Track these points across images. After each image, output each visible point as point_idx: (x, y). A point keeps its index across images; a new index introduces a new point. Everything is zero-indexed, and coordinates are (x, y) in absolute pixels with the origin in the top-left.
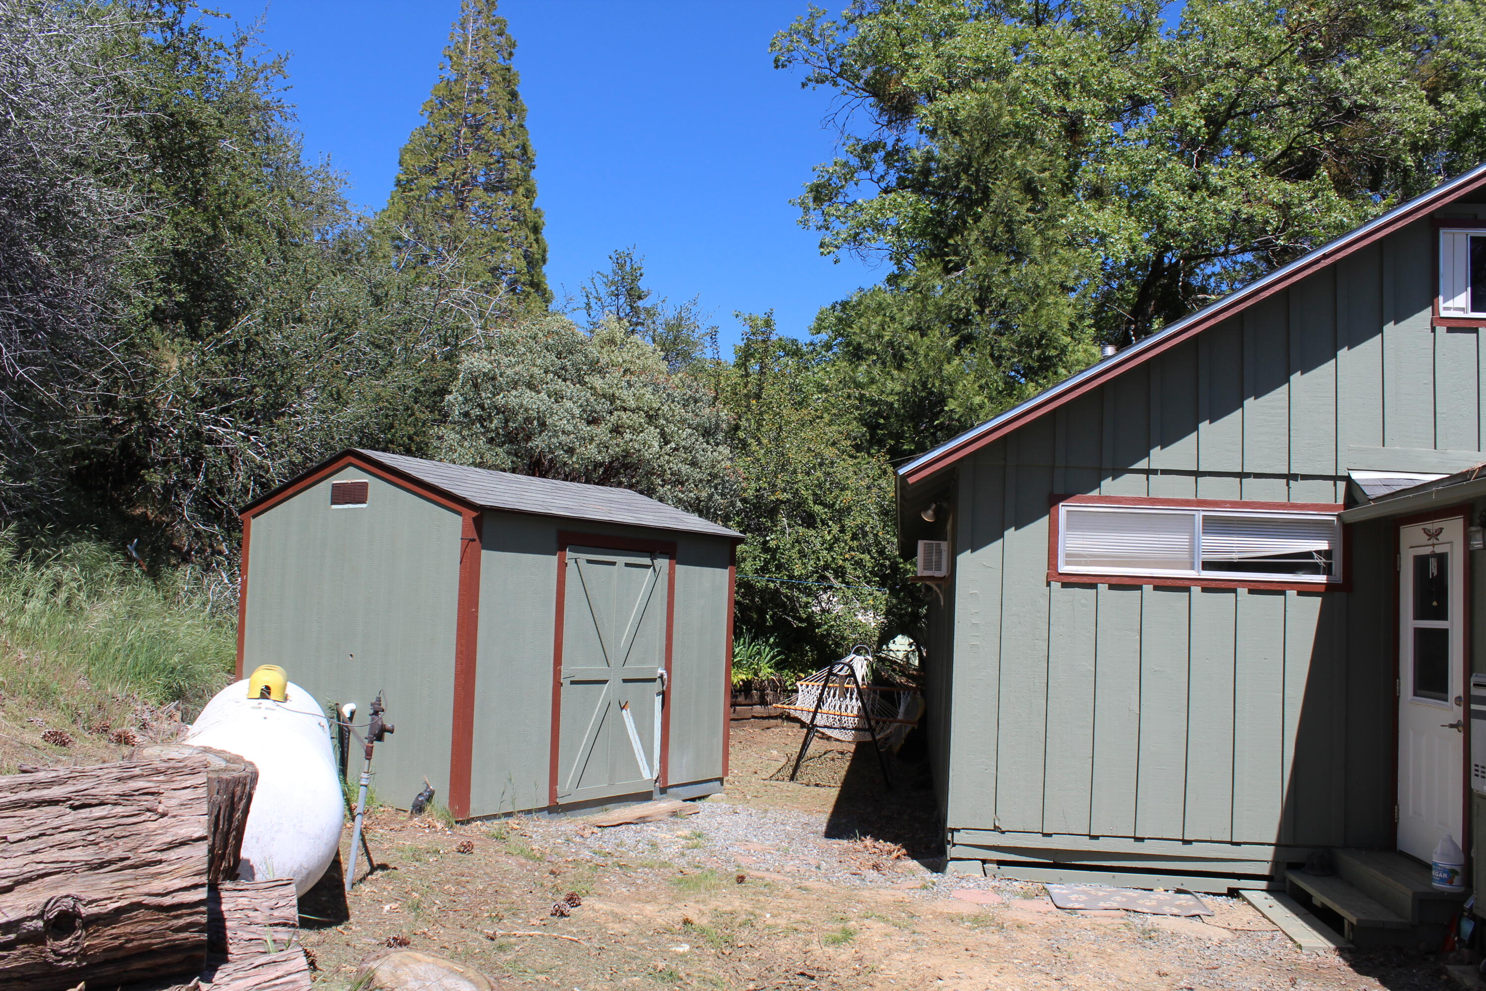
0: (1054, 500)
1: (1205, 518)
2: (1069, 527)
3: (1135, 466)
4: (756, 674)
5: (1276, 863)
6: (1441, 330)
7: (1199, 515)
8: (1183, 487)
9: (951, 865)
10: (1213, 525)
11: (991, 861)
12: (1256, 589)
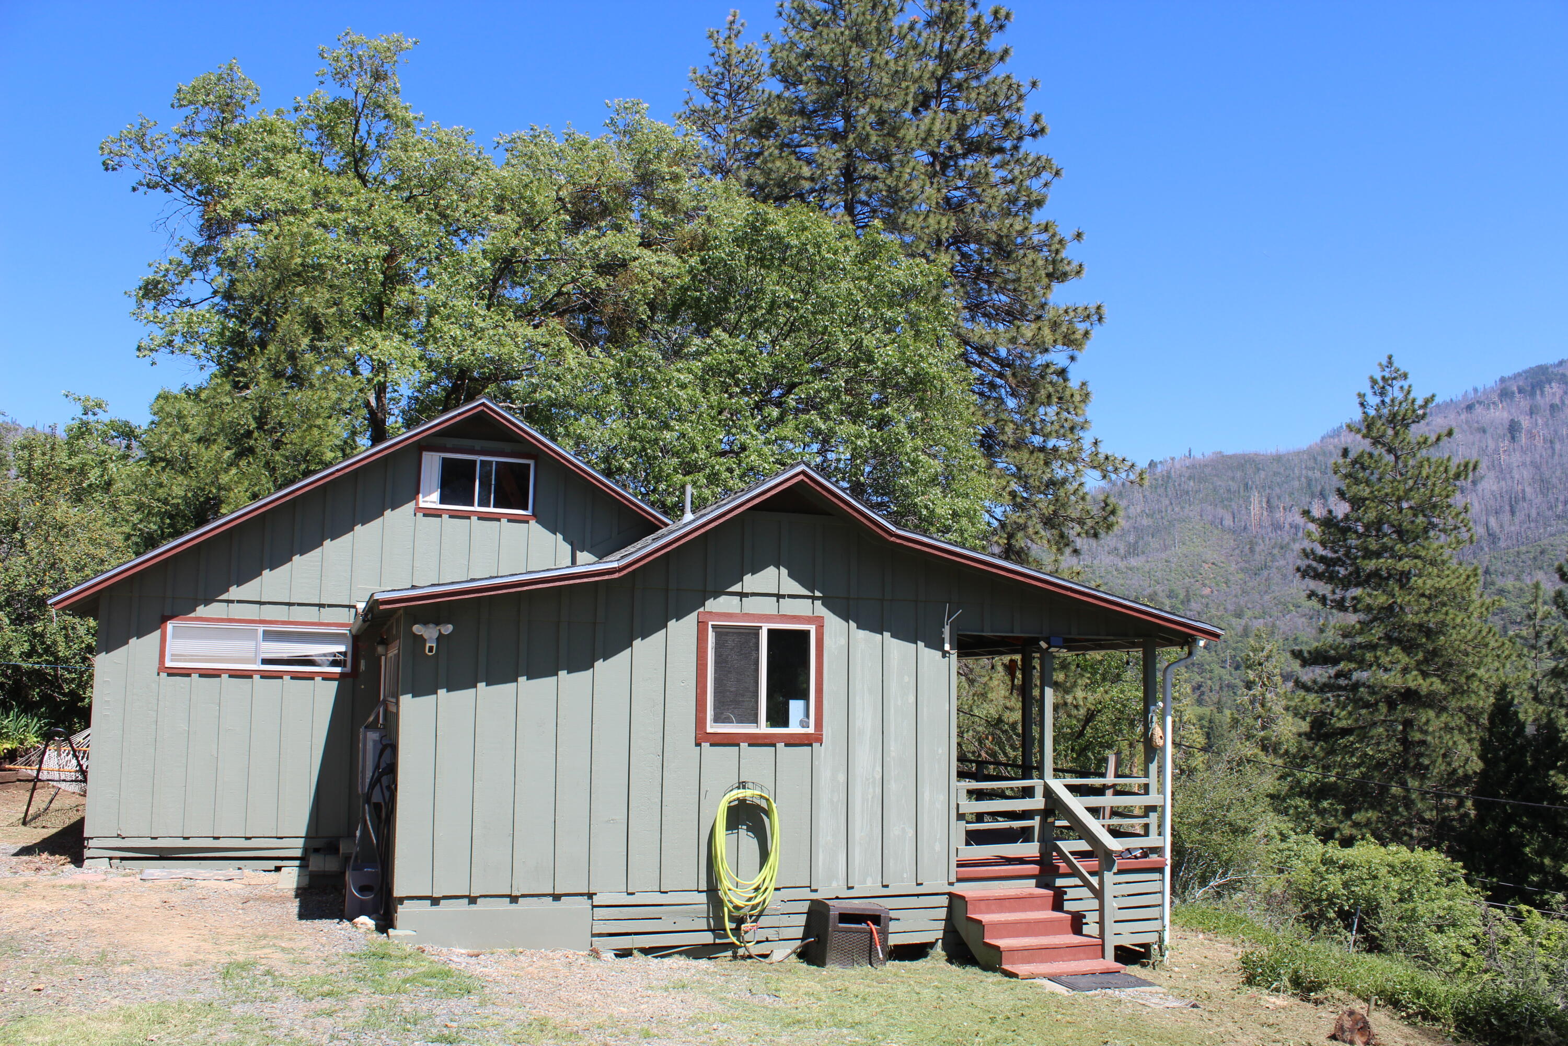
0: (165, 619)
1: (264, 632)
2: (174, 637)
3: (220, 598)
4: (22, 743)
5: (306, 849)
6: (420, 515)
7: (261, 629)
8: (250, 612)
9: (87, 862)
10: (269, 636)
11: (116, 858)
12: (295, 677)
